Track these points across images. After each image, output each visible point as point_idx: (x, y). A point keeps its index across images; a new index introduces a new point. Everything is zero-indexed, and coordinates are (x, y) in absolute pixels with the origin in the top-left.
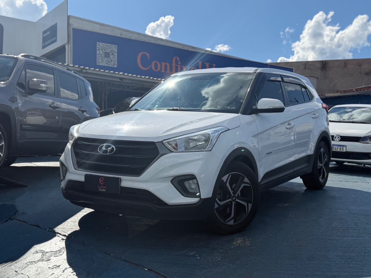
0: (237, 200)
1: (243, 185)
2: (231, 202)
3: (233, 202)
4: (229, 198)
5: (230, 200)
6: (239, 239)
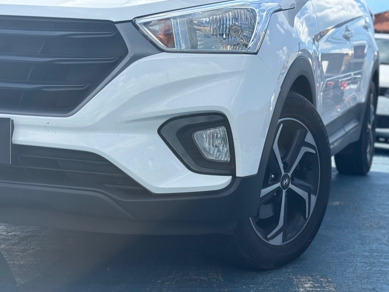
0: (291, 186)
1: (304, 150)
2: (278, 191)
3: (284, 191)
4: (275, 181)
5: (278, 185)
6: (302, 280)
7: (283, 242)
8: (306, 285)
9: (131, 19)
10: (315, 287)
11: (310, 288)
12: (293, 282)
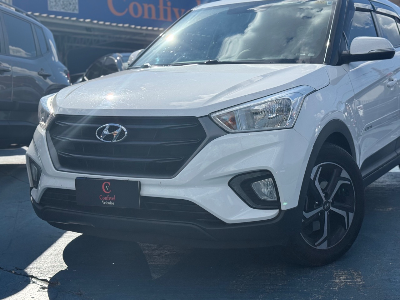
0: (331, 208)
1: (340, 183)
2: (322, 212)
3: (326, 212)
4: (319, 206)
5: (322, 208)
6: (340, 274)
7: (328, 247)
8: (341, 278)
9: (208, 114)
10: (347, 279)
11: (343, 279)
12: (334, 275)
